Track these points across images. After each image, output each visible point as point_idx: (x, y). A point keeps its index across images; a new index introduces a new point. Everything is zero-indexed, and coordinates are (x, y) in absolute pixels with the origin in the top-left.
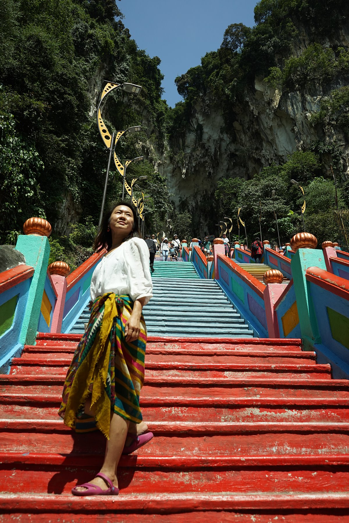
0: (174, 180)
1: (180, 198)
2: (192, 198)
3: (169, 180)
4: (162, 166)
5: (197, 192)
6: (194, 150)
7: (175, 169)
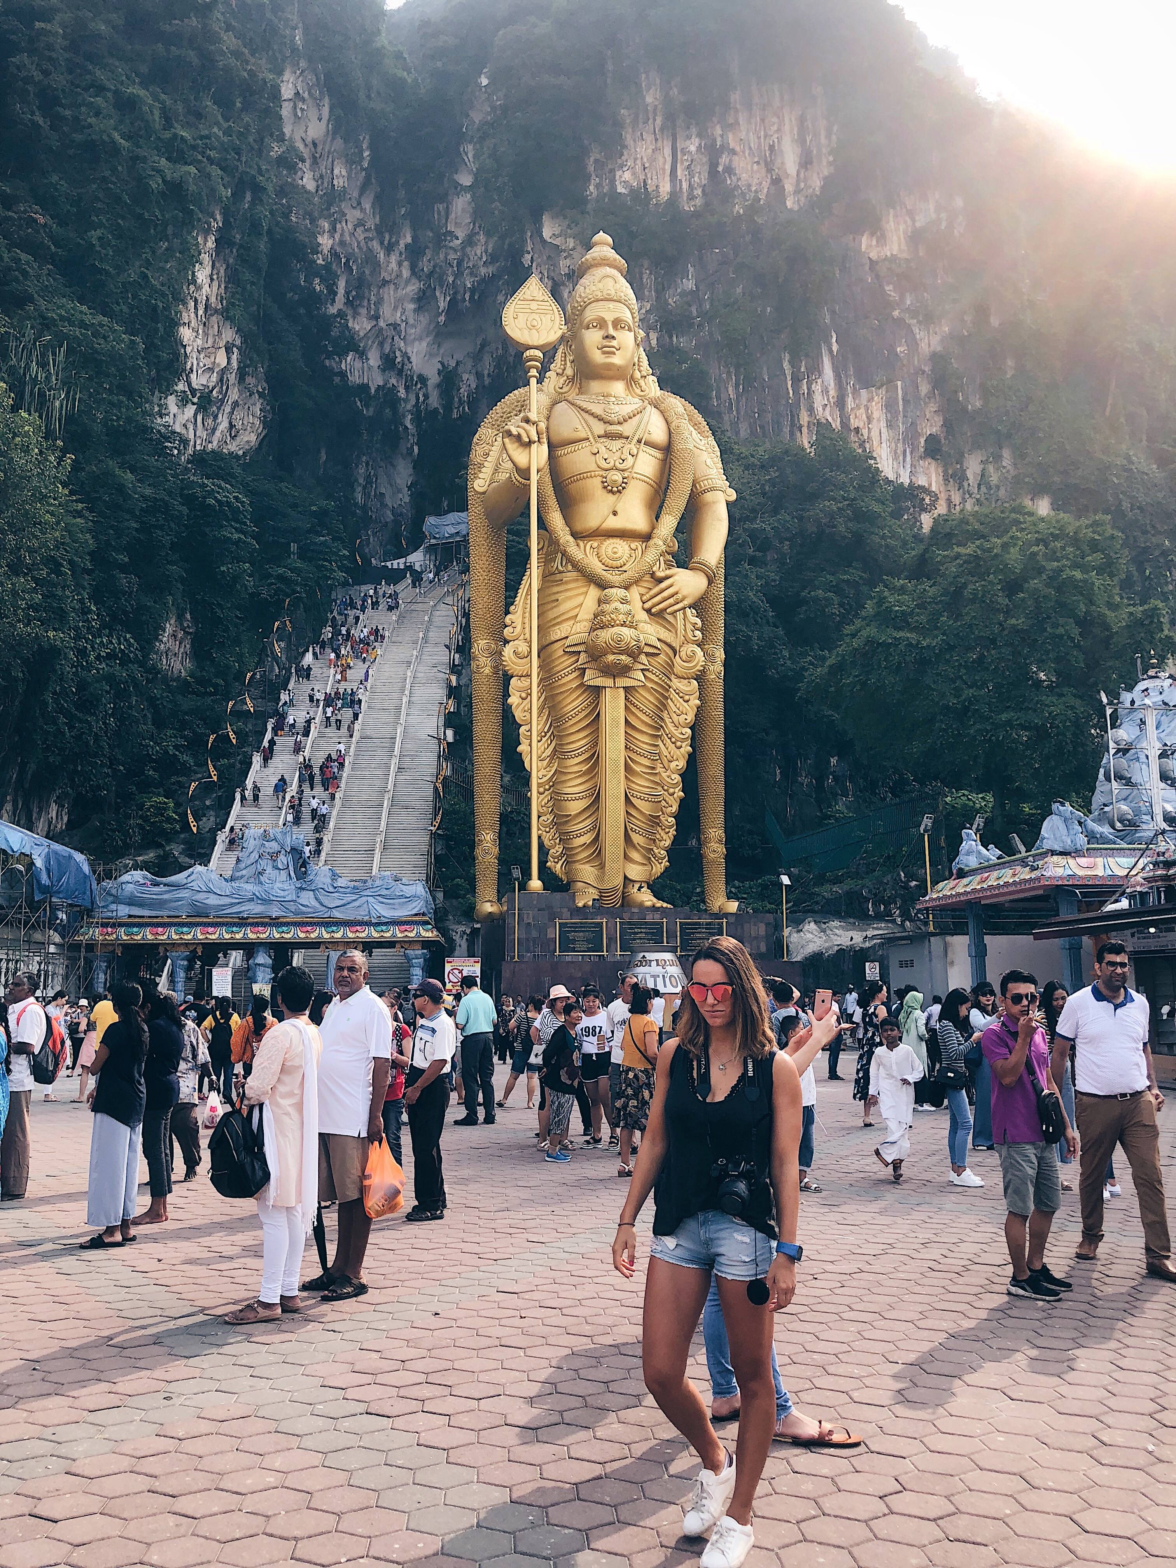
0: (424, 319)
1: (440, 367)
2: (470, 363)
3: (411, 321)
4: (392, 287)
5: (483, 346)
6: (470, 241)
7: (424, 292)
